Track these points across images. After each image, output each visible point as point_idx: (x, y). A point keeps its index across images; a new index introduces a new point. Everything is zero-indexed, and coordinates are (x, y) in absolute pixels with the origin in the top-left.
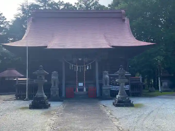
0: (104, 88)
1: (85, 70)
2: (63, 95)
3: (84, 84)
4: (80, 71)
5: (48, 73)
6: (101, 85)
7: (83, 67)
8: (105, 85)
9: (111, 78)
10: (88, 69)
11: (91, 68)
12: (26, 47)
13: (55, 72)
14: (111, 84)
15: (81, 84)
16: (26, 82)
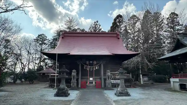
0: (107, 82)
1: (94, 69)
2: (80, 86)
3: (93, 79)
4: (91, 70)
5: (69, 71)
6: (105, 80)
7: (93, 67)
8: (108, 80)
9: (112, 75)
10: (96, 68)
11: (98, 68)
12: (56, 54)
13: (74, 70)
14: (112, 79)
15: (91, 79)
16: (55, 77)
